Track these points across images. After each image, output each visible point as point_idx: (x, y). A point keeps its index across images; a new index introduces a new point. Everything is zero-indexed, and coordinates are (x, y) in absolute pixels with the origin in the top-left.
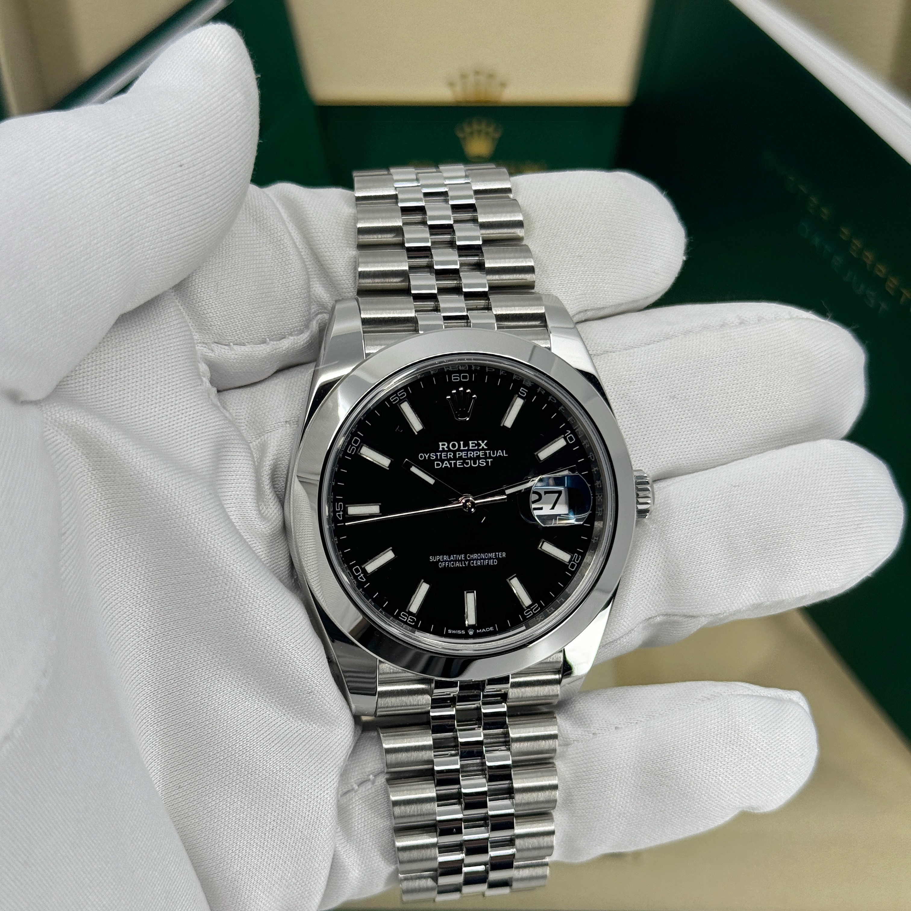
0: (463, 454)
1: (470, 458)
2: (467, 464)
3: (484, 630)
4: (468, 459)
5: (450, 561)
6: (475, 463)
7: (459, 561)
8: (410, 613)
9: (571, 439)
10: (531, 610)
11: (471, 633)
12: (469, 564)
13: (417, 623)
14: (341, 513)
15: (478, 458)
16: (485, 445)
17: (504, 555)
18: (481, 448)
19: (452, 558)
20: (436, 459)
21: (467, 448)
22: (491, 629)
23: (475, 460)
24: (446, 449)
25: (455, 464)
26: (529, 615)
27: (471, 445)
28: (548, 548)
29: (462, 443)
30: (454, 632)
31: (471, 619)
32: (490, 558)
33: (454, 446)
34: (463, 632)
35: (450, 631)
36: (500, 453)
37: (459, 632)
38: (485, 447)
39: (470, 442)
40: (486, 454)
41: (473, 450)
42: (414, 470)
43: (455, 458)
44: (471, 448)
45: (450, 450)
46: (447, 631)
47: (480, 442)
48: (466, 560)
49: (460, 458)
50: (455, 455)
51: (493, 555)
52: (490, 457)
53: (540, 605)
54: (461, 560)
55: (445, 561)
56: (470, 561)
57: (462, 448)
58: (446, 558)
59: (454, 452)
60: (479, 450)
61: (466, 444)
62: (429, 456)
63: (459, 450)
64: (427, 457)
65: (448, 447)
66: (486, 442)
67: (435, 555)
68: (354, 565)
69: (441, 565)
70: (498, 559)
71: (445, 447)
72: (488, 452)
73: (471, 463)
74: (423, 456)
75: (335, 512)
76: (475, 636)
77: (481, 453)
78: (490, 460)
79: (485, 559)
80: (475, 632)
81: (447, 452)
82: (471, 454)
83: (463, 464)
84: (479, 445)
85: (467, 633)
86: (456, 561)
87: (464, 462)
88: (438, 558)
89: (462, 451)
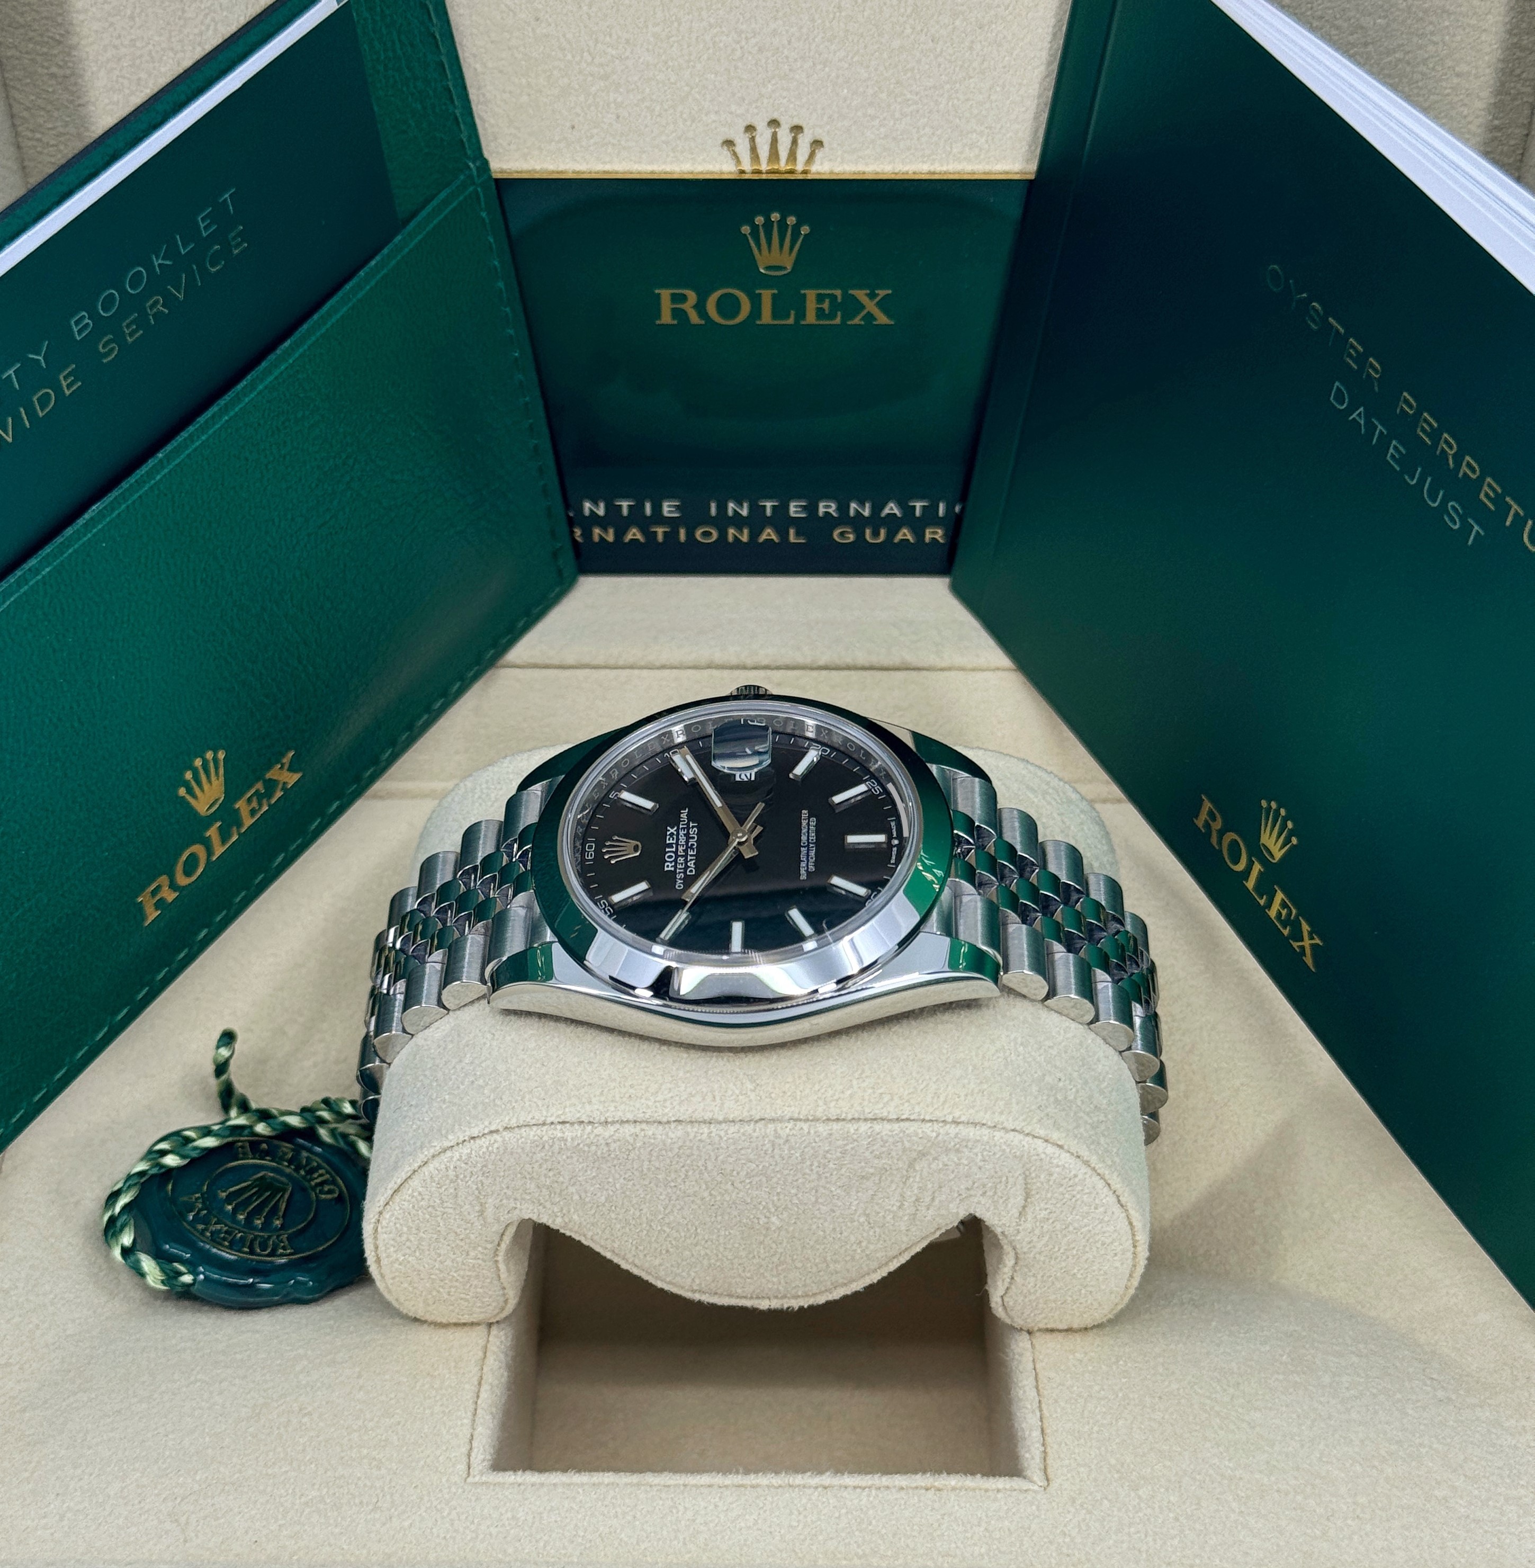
0: (680, 849)
1: (687, 842)
2: (693, 845)
3: (894, 827)
4: (687, 844)
5: (808, 860)
6: (693, 838)
7: (808, 853)
8: (868, 896)
9: (674, 751)
10: (874, 788)
11: (896, 843)
12: (813, 844)
15: (687, 835)
16: (673, 827)
17: (805, 812)
18: (676, 833)
19: (805, 860)
20: (685, 873)
21: (675, 845)
22: (893, 824)
23: (689, 837)
24: (673, 864)
25: (692, 855)
26: (879, 790)
27: (671, 842)
28: (800, 769)
29: (668, 850)
30: (894, 857)
31: (880, 837)
33: (670, 857)
34: (895, 849)
35: (893, 861)
36: (685, 815)
37: (894, 852)
38: (676, 828)
39: (668, 842)
40: (684, 829)
41: (678, 839)
43: (685, 856)
44: (675, 842)
45: (676, 861)
47: (669, 832)
48: (808, 846)
49: (685, 851)
50: (682, 856)
51: (804, 823)
52: (688, 824)
54: (808, 850)
55: (808, 865)
56: (809, 843)
57: (674, 849)
58: (803, 864)
59: (678, 856)
60: (679, 834)
61: (670, 846)
62: (680, 878)
63: (676, 852)
64: (680, 881)
65: (671, 862)
66: (669, 828)
67: (799, 875)
69: (812, 868)
70: (810, 818)
71: (671, 865)
72: (682, 826)
73: (693, 841)
74: (679, 885)
76: (900, 831)
77: (682, 832)
78: (691, 825)
79: (809, 829)
80: (896, 839)
81: (677, 863)
82: (683, 841)
83: (693, 849)
84: (672, 834)
85: (897, 846)
86: (808, 855)
87: (691, 848)
88: (803, 871)
89: (677, 849)
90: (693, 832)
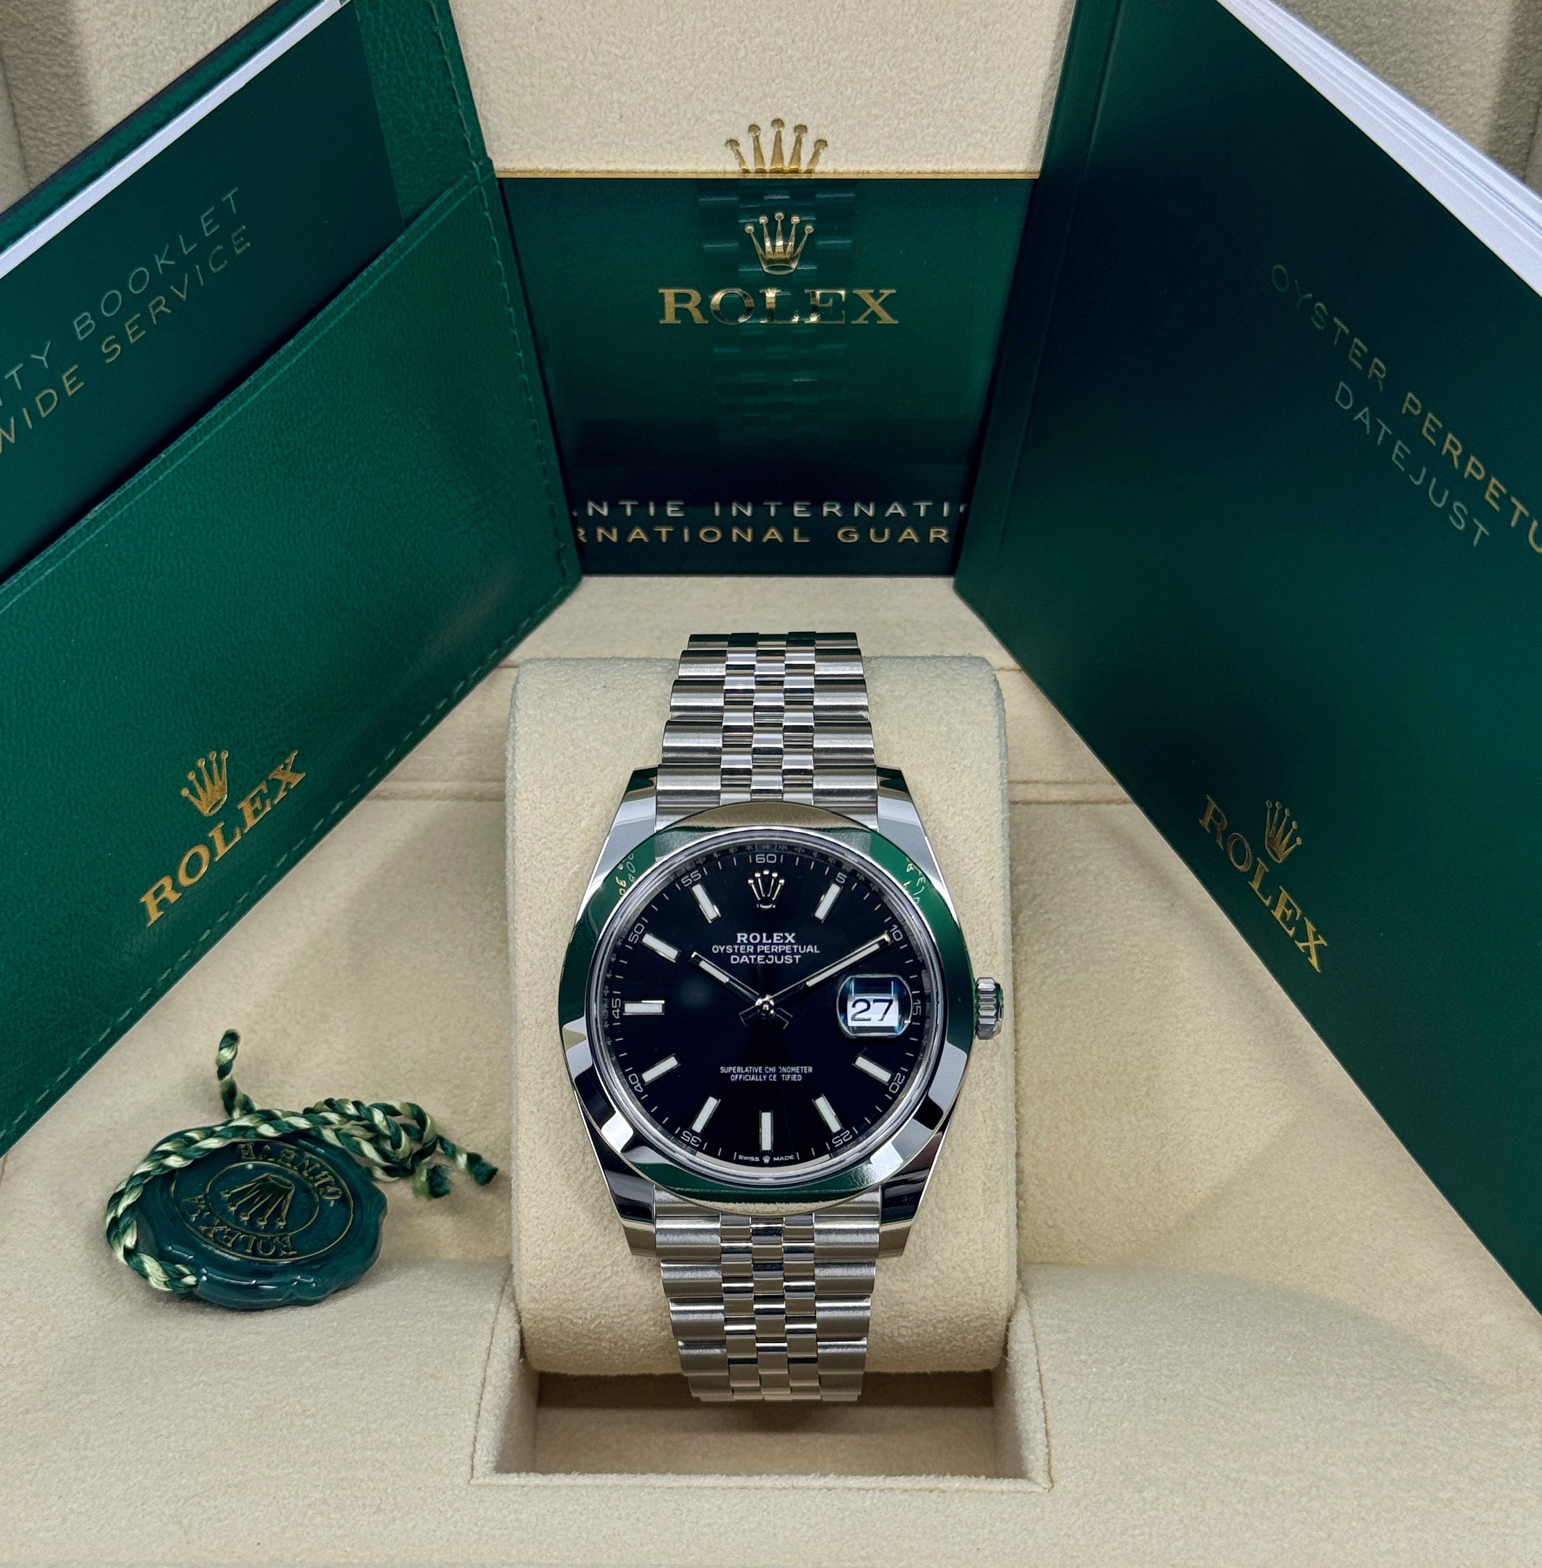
0: (766, 948)
1: (774, 954)
2: (770, 960)
3: (782, 1158)
4: (771, 954)
5: (745, 1074)
6: (779, 959)
7: (755, 1074)
8: (694, 1133)
9: (898, 935)
10: (842, 1137)
11: (766, 1160)
12: (767, 1078)
13: (702, 1145)
14: (618, 1011)
15: (784, 953)
16: (794, 938)
17: (810, 1069)
18: (787, 941)
19: (747, 1070)
20: (733, 953)
21: (770, 941)
22: (791, 1157)
23: (779, 955)
24: (745, 942)
25: (756, 959)
26: (837, 1142)
27: (775, 938)
28: (862, 1063)
29: (764, 935)
30: (746, 1158)
31: (766, 1143)
32: (793, 1073)
33: (755, 938)
34: (757, 1159)
35: (741, 1157)
36: (810, 949)
37: (752, 1159)
38: (793, 941)
39: (775, 935)
40: (793, 949)
41: (778, 944)
42: (705, 965)
43: (755, 953)
44: (775, 941)
45: (749, 943)
46: (737, 1157)
47: (787, 935)
48: (764, 1073)
49: (762, 953)
50: (755, 949)
51: (795, 1069)
52: (798, 953)
53: (852, 1132)
54: (758, 1074)
55: (739, 1074)
56: (768, 1075)
57: (764, 941)
58: (740, 1069)
59: (755, 946)
60: (786, 944)
61: (770, 937)
62: (725, 949)
63: (761, 943)
64: (722, 950)
65: (748, 939)
66: (793, 935)
67: (727, 1065)
68: (630, 1072)
69: (734, 1078)
70: (803, 1074)
71: (744, 939)
72: (795, 947)
73: (774, 959)
74: (717, 949)
75: (610, 1009)
76: (772, 1164)
77: (787, 948)
78: (797, 957)
79: (787, 1074)
80: (771, 1160)
81: (746, 944)
82: (775, 949)
83: (764, 960)
84: (785, 938)
85: (762, 1161)
86: (751, 1074)
87: (766, 958)
88: (730, 1069)
89: (765, 944)
90: (788, 960)
